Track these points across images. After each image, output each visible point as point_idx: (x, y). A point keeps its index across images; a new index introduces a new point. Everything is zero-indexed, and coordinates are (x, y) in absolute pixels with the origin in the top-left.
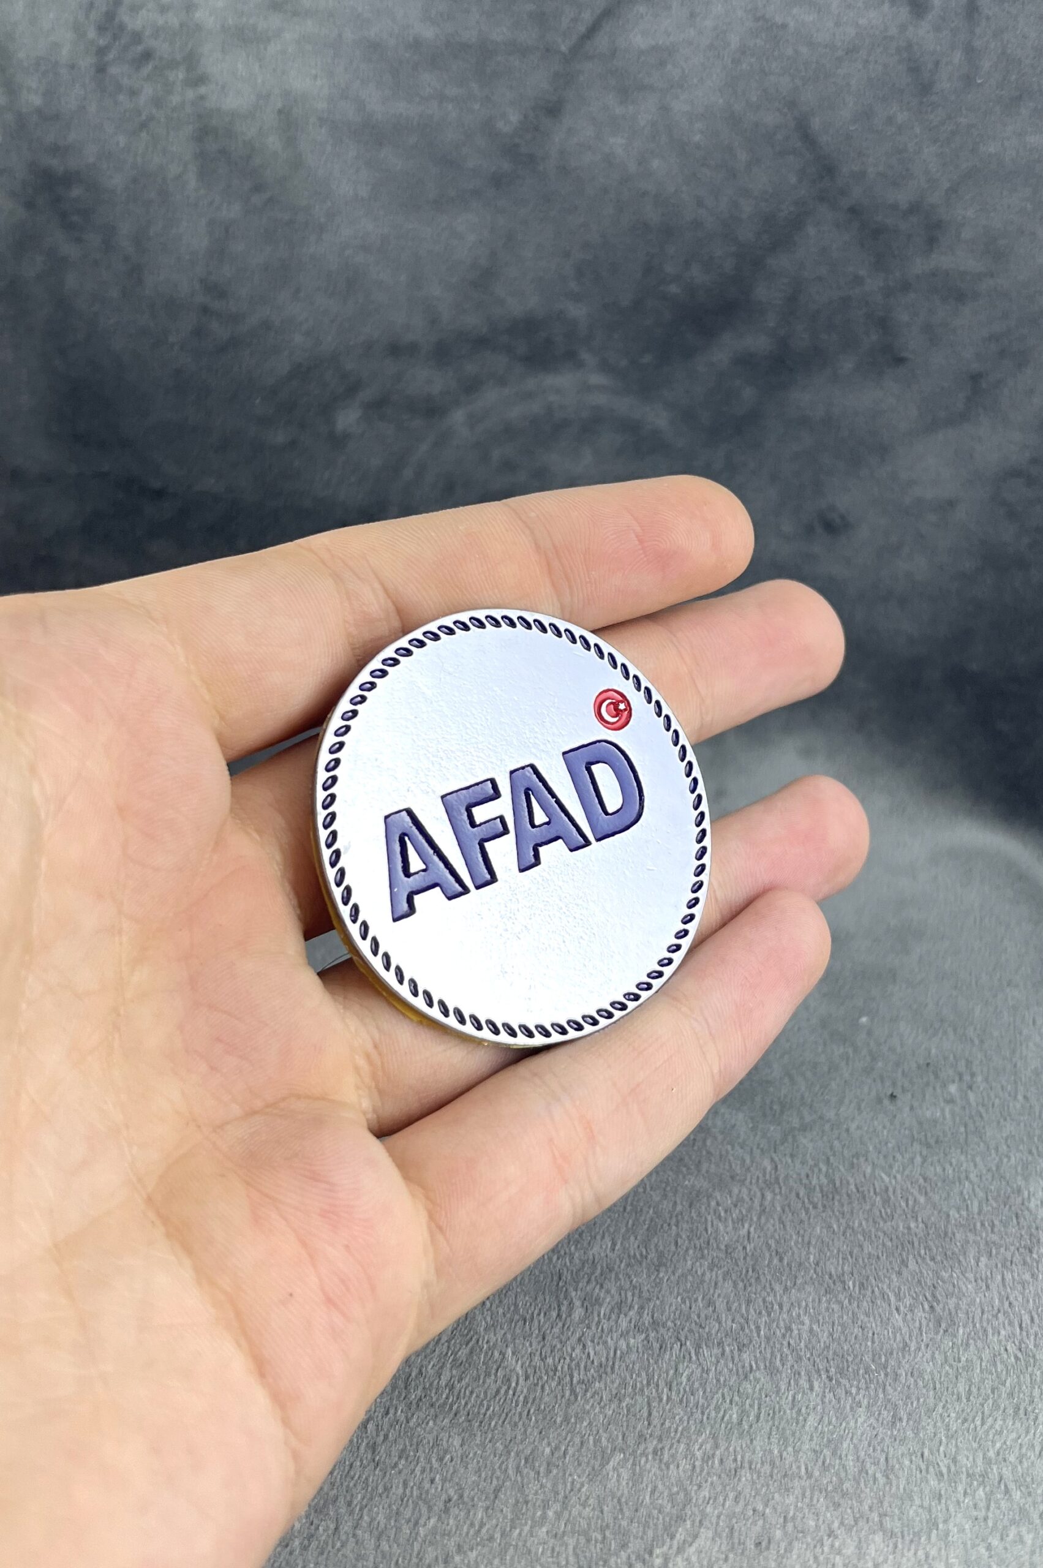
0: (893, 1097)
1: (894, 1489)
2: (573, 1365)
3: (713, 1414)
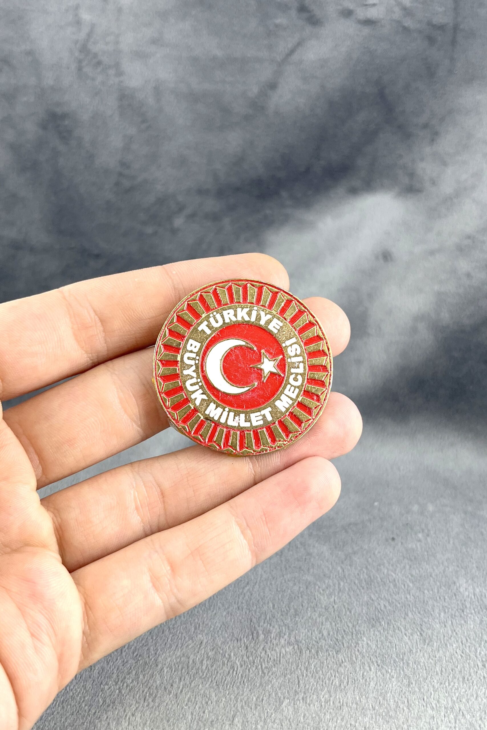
0: (393, 539)
1: (412, 715)
2: (262, 660)
3: (327, 681)
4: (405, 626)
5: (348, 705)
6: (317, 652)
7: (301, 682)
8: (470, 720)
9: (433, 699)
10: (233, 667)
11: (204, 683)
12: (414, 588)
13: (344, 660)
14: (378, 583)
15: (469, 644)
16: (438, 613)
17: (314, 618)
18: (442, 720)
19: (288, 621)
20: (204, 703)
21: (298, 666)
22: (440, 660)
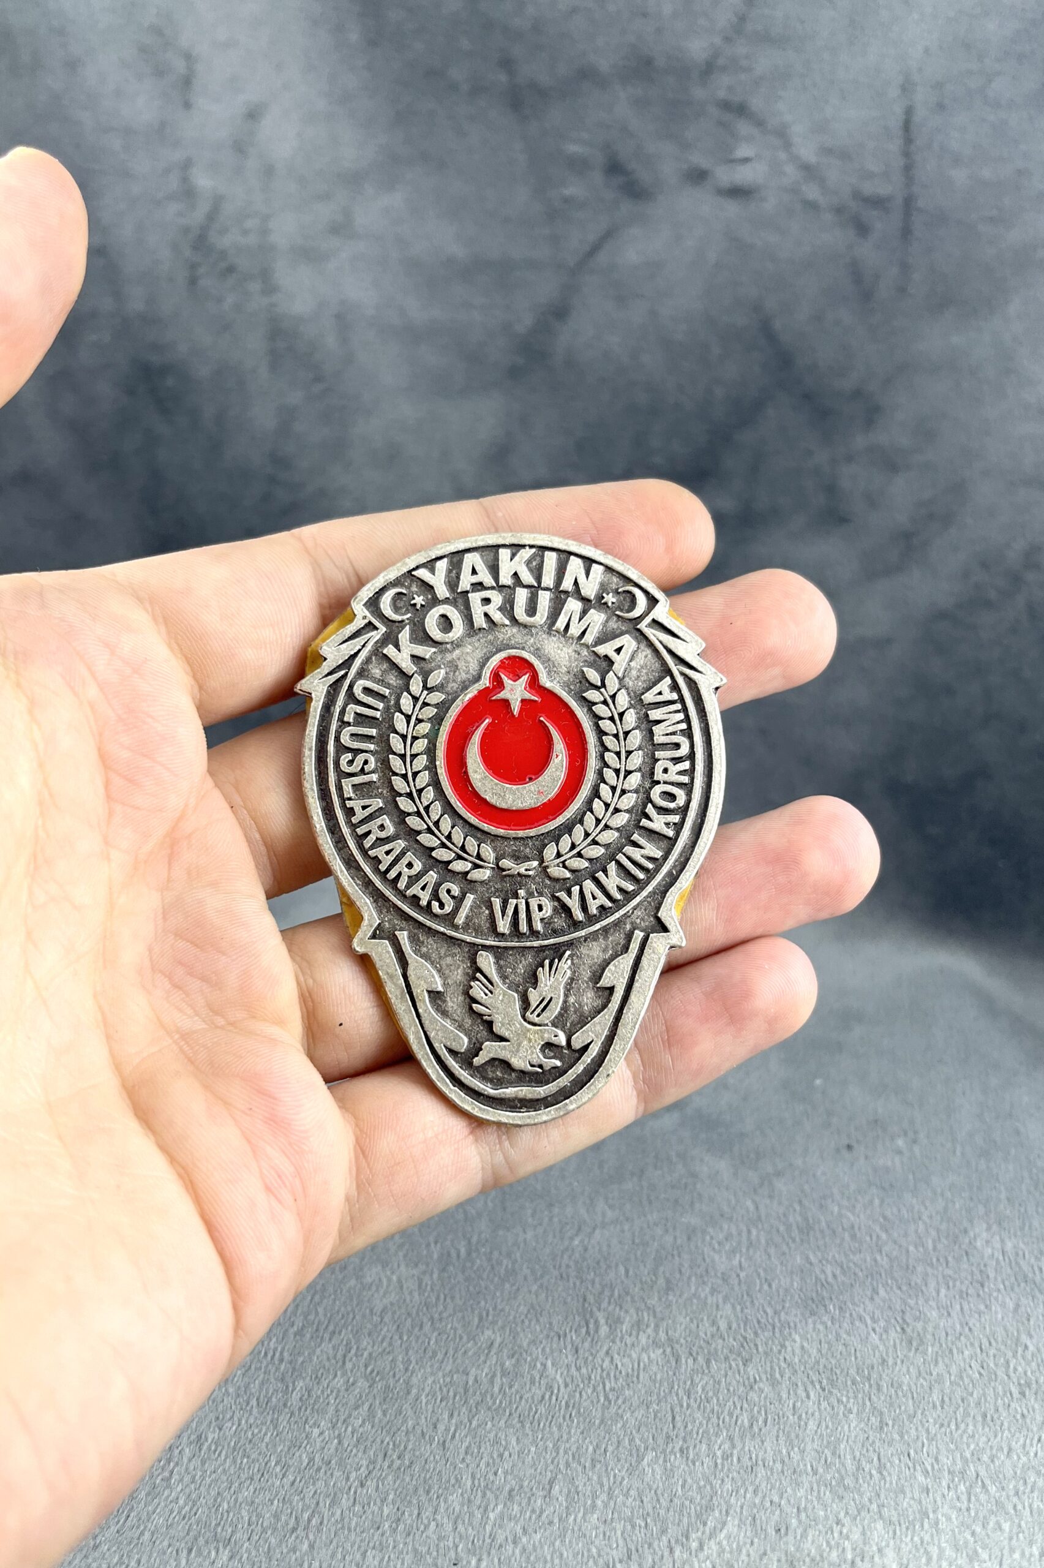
4: (873, 1313)
5: (766, 1464)
6: (708, 1362)
7: (678, 1418)
8: (997, 1495)
9: (926, 1455)
10: (551, 1387)
11: (496, 1417)
12: (889, 1242)
13: (758, 1378)
14: (822, 1231)
15: (993, 1351)
16: (934, 1289)
17: (703, 1295)
18: (944, 1496)
19: (653, 1302)
20: (495, 1456)
21: (673, 1388)
22: (940, 1380)
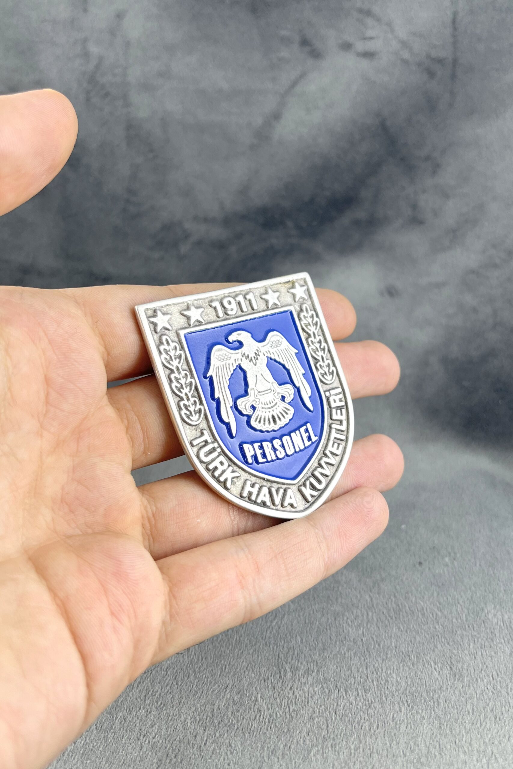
4: (435, 659)
5: (378, 752)
6: (346, 691)
7: (330, 726)
9: (464, 742)
10: (260, 711)
11: (229, 730)
12: (443, 617)
13: (373, 701)
14: (406, 612)
15: (499, 679)
16: (467, 644)
17: (343, 653)
18: (475, 766)
19: (316, 657)
20: (229, 754)
21: (327, 708)
22: (471, 698)
